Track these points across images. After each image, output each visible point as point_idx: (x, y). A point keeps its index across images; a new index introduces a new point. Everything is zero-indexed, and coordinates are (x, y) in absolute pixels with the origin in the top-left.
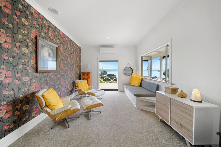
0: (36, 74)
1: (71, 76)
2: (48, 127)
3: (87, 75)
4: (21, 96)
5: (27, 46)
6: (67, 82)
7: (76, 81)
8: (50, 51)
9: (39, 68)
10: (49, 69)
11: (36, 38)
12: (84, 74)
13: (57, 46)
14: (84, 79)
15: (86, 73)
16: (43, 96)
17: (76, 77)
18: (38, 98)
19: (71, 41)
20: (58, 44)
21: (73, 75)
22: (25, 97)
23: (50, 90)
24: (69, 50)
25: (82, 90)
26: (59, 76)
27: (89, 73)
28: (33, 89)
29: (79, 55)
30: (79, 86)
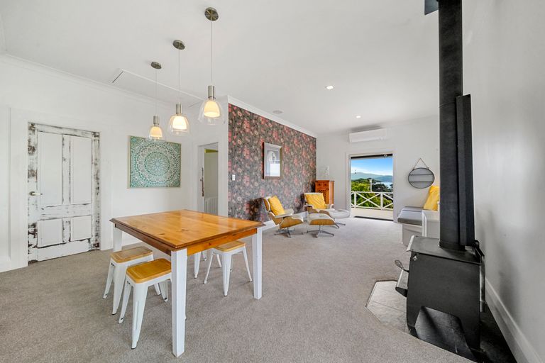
0: (263, 180)
1: (299, 185)
2: (272, 234)
3: (325, 185)
4: (254, 199)
5: (257, 155)
6: (292, 194)
7: (305, 194)
8: (274, 155)
9: (265, 175)
10: (271, 176)
11: (263, 144)
12: (320, 183)
13: (280, 147)
14: (320, 191)
15: (324, 182)
16: (269, 200)
17: (307, 188)
18: (265, 201)
19: (298, 134)
20: (281, 144)
21: (301, 183)
22: (256, 201)
23: (274, 198)
24: (296, 147)
25: (314, 208)
26: (282, 184)
27: (328, 181)
28: (261, 195)
29: (312, 151)
30: (310, 201)
